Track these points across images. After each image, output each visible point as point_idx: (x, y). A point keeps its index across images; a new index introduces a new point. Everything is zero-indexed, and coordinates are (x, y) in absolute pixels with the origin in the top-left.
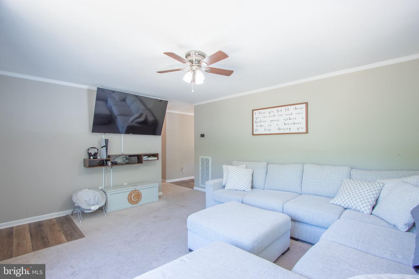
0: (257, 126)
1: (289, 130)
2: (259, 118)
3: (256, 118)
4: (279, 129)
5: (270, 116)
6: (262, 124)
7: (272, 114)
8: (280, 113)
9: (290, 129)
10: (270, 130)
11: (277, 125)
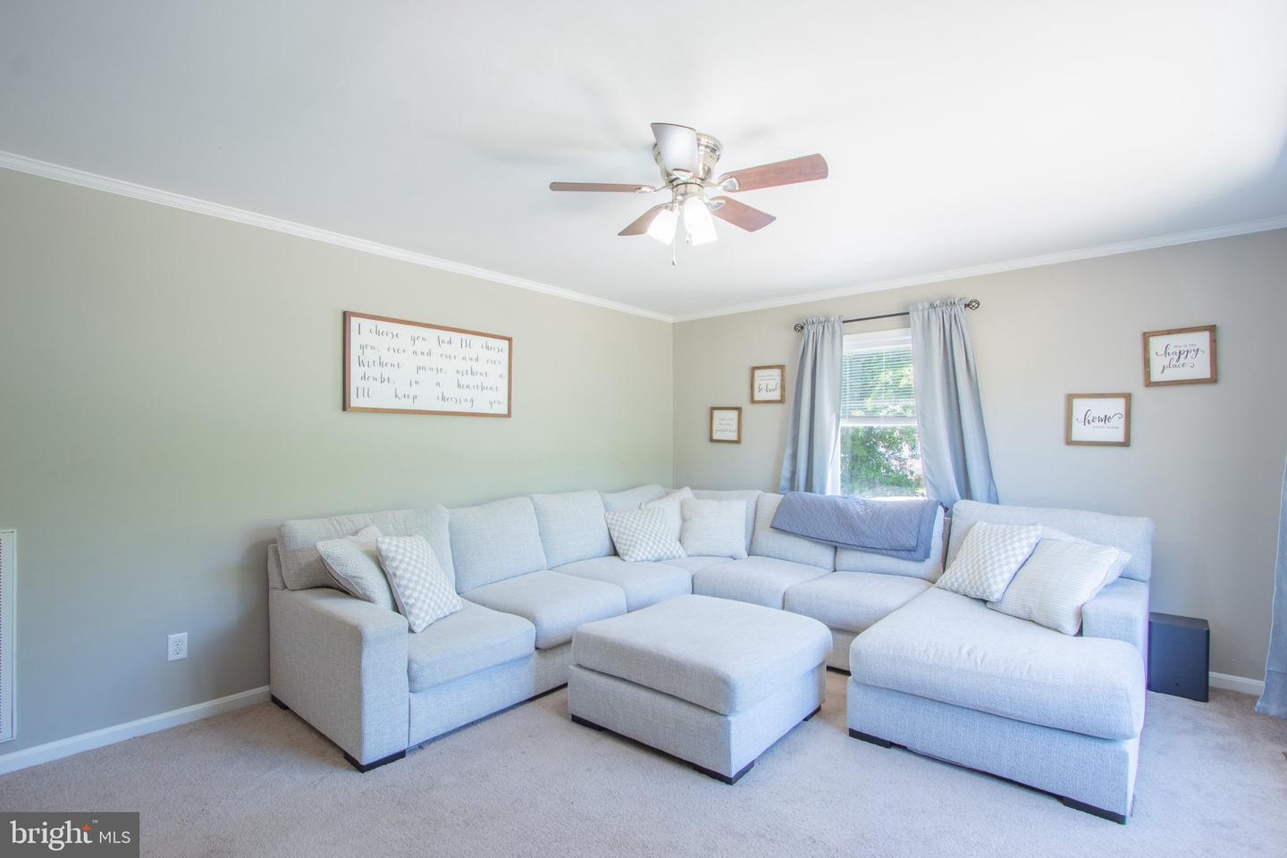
0: (364, 378)
1: (469, 404)
2: (373, 348)
3: (363, 347)
4: (443, 399)
5: (415, 353)
6: (387, 372)
7: (420, 347)
8: (446, 349)
9: (472, 401)
10: (415, 397)
11: (438, 384)
